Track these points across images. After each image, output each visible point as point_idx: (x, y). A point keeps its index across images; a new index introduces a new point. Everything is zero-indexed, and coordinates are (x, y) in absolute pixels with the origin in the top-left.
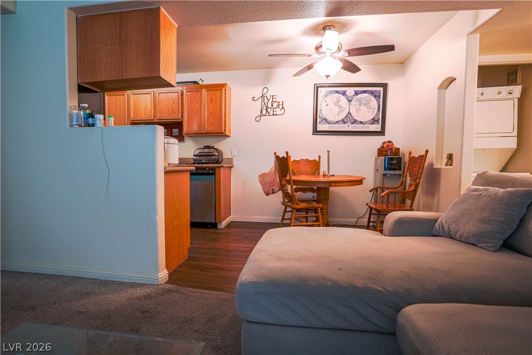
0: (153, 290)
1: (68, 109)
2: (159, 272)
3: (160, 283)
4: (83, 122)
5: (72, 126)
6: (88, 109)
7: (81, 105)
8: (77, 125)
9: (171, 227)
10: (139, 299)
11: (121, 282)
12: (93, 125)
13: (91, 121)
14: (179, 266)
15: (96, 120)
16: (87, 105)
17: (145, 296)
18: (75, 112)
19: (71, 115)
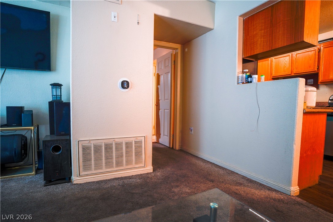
0: (286, 198)
1: (237, 74)
2: (291, 186)
3: (292, 194)
4: (245, 81)
5: (238, 83)
6: (248, 72)
7: (244, 71)
8: (241, 83)
9: (305, 155)
10: (275, 200)
11: (261, 183)
12: (251, 82)
13: (249, 79)
14: (310, 187)
15: (253, 79)
16: (247, 70)
17: (279, 200)
18: (241, 75)
19: (238, 77)
